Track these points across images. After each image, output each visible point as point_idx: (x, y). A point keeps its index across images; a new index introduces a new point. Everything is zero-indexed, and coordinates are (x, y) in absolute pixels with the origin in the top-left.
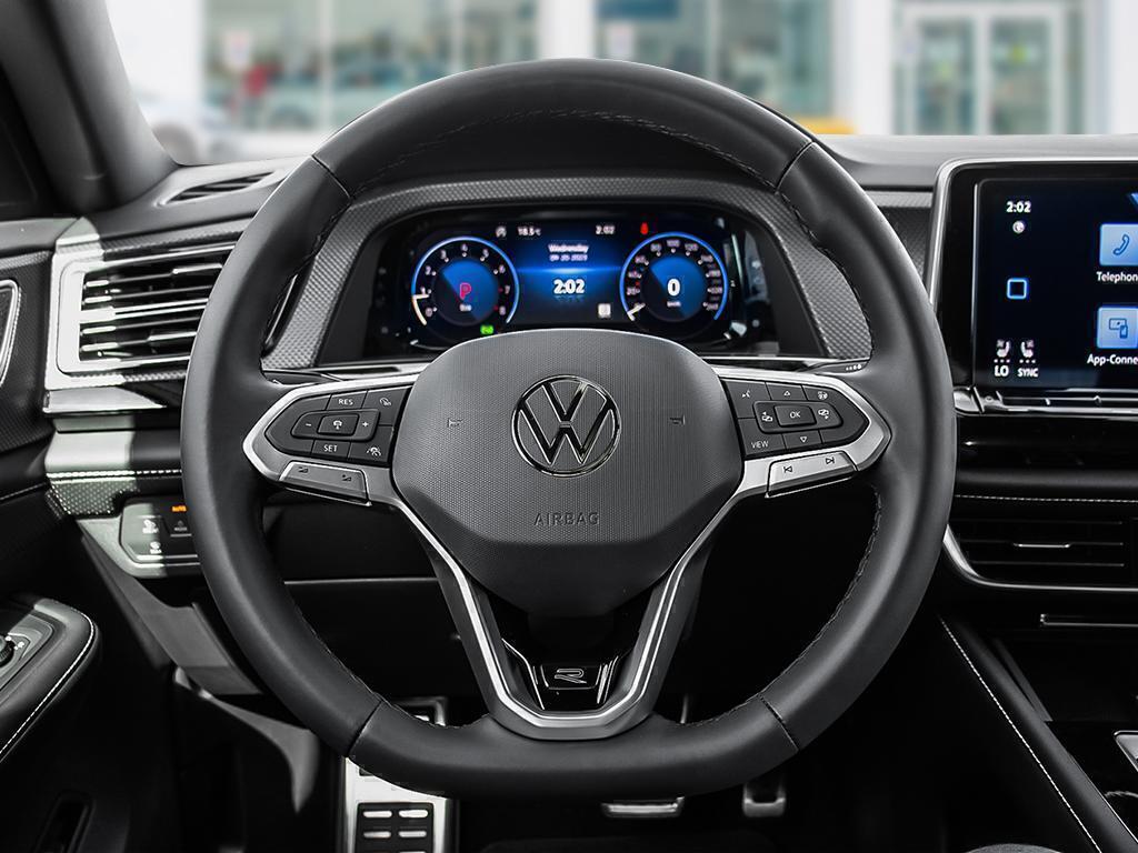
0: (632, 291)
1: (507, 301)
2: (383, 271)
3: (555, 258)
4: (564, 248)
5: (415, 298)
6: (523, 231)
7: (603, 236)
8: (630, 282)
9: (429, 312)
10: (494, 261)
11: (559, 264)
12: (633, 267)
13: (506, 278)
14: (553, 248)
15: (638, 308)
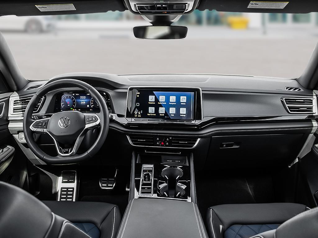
0: (92, 103)
1: (74, 104)
2: (57, 100)
3: (81, 98)
4: (82, 97)
5: (61, 104)
6: (77, 94)
7: (88, 95)
8: (92, 102)
9: (63, 106)
10: (73, 99)
11: (81, 99)
12: (92, 100)
13: (74, 101)
14: (81, 97)
15: (93, 106)
